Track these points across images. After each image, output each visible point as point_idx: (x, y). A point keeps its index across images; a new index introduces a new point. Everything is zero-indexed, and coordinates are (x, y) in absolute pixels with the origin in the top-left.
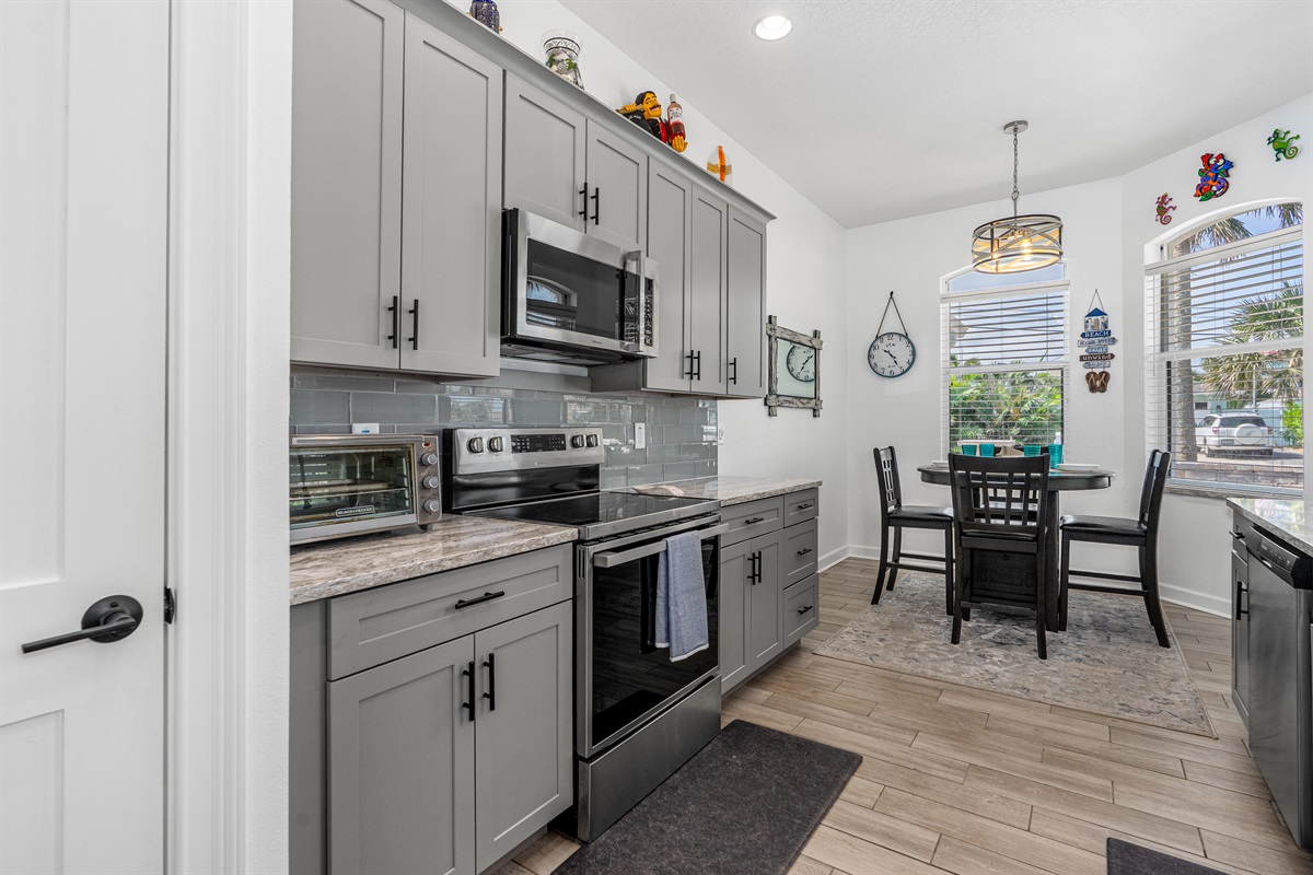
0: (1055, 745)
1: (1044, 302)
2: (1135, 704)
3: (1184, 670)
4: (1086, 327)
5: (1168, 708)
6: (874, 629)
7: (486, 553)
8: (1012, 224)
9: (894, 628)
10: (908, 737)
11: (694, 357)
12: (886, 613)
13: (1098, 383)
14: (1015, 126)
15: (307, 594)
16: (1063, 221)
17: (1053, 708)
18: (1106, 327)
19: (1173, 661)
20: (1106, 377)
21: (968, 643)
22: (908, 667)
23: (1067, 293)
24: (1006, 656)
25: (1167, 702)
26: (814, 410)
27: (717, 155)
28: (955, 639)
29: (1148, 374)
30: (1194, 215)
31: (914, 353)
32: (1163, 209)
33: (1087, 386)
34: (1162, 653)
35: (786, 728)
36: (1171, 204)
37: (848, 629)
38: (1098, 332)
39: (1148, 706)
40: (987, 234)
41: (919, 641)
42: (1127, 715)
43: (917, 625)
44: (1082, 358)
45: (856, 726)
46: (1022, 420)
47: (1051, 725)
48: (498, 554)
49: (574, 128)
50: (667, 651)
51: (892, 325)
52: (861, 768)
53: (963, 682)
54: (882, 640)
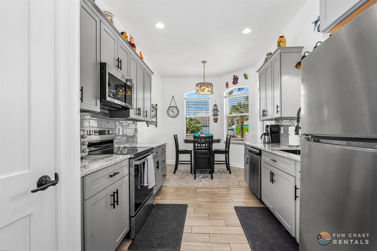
0: (220, 194)
1: (206, 102)
2: (230, 184)
3: (235, 177)
4: (214, 108)
5: (235, 184)
6: (177, 179)
7: (115, 162)
8: (203, 84)
9: (181, 178)
10: (194, 199)
11: (139, 109)
12: (178, 175)
13: (216, 121)
14: (204, 62)
15: (83, 174)
16: (213, 85)
17: (217, 188)
18: (217, 108)
19: (232, 176)
20: (217, 119)
21: (197, 178)
22: (188, 186)
23: (210, 100)
24: (205, 180)
25: (234, 183)
26: (156, 125)
27: (140, 54)
28: (195, 178)
29: (225, 119)
30: (232, 87)
31: (178, 112)
32: (227, 85)
33: (214, 121)
34: (230, 175)
35: (168, 203)
37: (171, 180)
38: (216, 110)
39: (232, 184)
40: (199, 86)
41: (188, 180)
42: (229, 187)
43: (186, 177)
44: (213, 115)
45: (183, 199)
46: (191, 129)
47: (218, 191)
48: (117, 162)
49: (115, 41)
50: (147, 186)
51: (173, 104)
52: (188, 207)
53: (200, 186)
54: (180, 181)
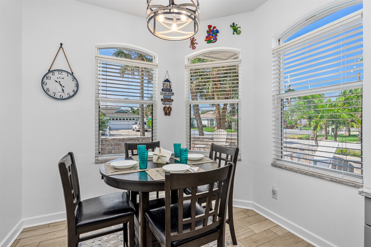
4: (163, 86)
13: (168, 112)
18: (171, 88)
20: (170, 109)
30: (204, 48)
31: (77, 86)
33: (164, 113)
36: (195, 42)
44: (162, 100)
